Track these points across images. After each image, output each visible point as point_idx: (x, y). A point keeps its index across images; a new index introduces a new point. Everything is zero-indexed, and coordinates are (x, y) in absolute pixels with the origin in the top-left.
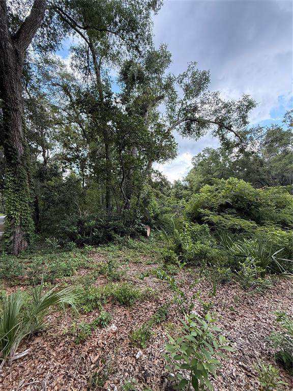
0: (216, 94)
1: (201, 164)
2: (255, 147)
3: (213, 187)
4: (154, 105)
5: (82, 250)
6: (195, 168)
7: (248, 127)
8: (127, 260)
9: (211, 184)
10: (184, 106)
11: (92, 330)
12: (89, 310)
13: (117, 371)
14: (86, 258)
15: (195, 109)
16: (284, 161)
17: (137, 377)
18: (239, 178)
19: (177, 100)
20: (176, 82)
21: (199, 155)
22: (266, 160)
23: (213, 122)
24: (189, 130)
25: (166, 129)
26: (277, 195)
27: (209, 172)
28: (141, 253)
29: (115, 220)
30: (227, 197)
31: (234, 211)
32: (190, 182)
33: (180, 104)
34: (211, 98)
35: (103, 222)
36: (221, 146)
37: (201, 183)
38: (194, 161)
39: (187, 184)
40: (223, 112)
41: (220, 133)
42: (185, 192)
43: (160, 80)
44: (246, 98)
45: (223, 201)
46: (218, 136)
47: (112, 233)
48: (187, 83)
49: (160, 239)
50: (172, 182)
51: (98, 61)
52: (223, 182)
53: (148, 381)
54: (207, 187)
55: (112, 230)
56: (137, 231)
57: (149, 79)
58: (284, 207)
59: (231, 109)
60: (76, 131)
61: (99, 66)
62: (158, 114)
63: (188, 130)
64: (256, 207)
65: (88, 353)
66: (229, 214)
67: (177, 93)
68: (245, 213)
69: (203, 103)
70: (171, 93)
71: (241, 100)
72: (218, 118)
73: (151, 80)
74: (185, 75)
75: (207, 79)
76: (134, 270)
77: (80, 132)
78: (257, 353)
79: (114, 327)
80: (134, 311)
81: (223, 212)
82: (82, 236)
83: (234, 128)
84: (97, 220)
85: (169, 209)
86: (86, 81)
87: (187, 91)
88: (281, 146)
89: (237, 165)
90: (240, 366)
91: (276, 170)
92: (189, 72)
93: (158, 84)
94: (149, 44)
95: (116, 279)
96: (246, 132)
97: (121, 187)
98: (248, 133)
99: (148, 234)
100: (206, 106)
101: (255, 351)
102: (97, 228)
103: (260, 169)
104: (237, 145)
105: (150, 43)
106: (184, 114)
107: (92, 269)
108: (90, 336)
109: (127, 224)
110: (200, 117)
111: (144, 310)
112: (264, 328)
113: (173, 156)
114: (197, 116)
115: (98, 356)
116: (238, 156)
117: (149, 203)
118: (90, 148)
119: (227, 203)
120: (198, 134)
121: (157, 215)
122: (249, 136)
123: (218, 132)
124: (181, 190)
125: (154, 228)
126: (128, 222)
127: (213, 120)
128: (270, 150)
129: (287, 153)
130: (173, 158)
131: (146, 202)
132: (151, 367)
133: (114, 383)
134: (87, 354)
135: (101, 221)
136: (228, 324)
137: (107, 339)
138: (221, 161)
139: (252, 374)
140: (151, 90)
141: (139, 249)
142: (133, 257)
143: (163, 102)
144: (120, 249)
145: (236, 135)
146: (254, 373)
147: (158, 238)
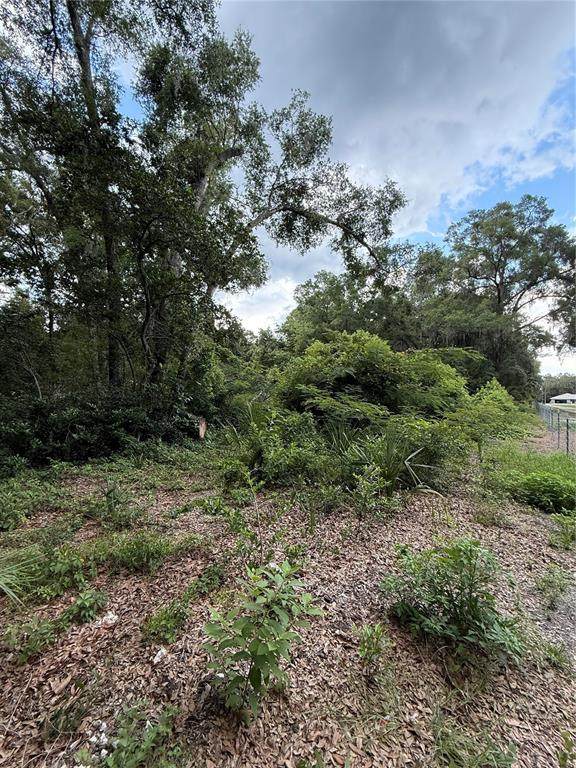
0: (342, 168)
1: (310, 302)
2: (400, 279)
3: (329, 347)
4: (220, 166)
5: (44, 473)
6: (299, 309)
7: (392, 242)
8: (153, 487)
9: (325, 340)
10: (282, 180)
11: (59, 631)
12: (54, 594)
13: (110, 695)
14: (54, 489)
15: (302, 191)
16: (442, 308)
17: (153, 695)
18: (372, 333)
19: (269, 165)
20: (267, 124)
21: (308, 284)
22: (417, 304)
23: (333, 223)
24: (290, 231)
25: (245, 222)
26: (425, 363)
27: (323, 318)
28: (184, 470)
29: (128, 407)
30: (349, 365)
31: (359, 389)
32: (290, 335)
33: (274, 175)
34: (331, 173)
35: (98, 410)
36: (346, 271)
37: (310, 337)
38: (300, 295)
39: (284, 338)
40: (352, 205)
41: (346, 245)
42: (279, 353)
43: (234, 112)
44: (390, 186)
45: (343, 372)
46: (341, 251)
47: (121, 432)
48: (290, 133)
49: (226, 442)
50: (257, 333)
51: (83, 27)
52: (345, 337)
53: (174, 697)
54: (317, 345)
55: (120, 426)
56: (178, 428)
57: (210, 106)
58: (433, 383)
59: (366, 202)
60: (28, 195)
61: (87, 42)
62: (230, 187)
63: (287, 230)
64: (394, 383)
65: (46, 677)
66: (349, 394)
67: (269, 149)
68: (376, 393)
69: (317, 180)
70: (256, 145)
71: (382, 188)
72: (342, 216)
73: (215, 108)
74: (286, 115)
75: (326, 134)
76: (165, 505)
77: (38, 199)
78: (365, 612)
79: (111, 618)
80: (158, 580)
81: (342, 391)
82: (45, 441)
83: (368, 240)
84: (84, 407)
85: (245, 384)
86: (48, 70)
87: (288, 150)
88: (438, 282)
89: (371, 308)
90: (336, 635)
91: (429, 323)
92: (293, 111)
93: (229, 121)
94: (206, 21)
95: (123, 525)
96: (387, 251)
97: (141, 336)
98: (390, 252)
99: (202, 433)
100: (323, 189)
101: (363, 610)
102: (81, 423)
103: (407, 319)
104: (372, 272)
105: (209, 18)
106: (281, 196)
107: (67, 510)
108: (52, 643)
109: (155, 414)
110: (310, 208)
111: (178, 575)
112: (380, 573)
113: (259, 281)
114: (305, 204)
115: (69, 679)
116: (374, 293)
117: (205, 372)
118: (67, 241)
119: (348, 376)
120: (307, 242)
121: (222, 396)
122: (392, 257)
123: (341, 243)
124: (273, 349)
125: (215, 422)
126: (159, 410)
127: (334, 219)
128: (422, 288)
129: (446, 296)
130: (258, 285)
131: (198, 370)
132: (181, 673)
133: (101, 718)
134: (41, 679)
135: (93, 409)
136: (327, 577)
137: (94, 641)
138: (345, 298)
139: (353, 644)
140: (214, 131)
141: (180, 464)
142: (166, 479)
143: (239, 163)
144: (138, 466)
145: (372, 254)
146: (355, 642)
147: (220, 441)
